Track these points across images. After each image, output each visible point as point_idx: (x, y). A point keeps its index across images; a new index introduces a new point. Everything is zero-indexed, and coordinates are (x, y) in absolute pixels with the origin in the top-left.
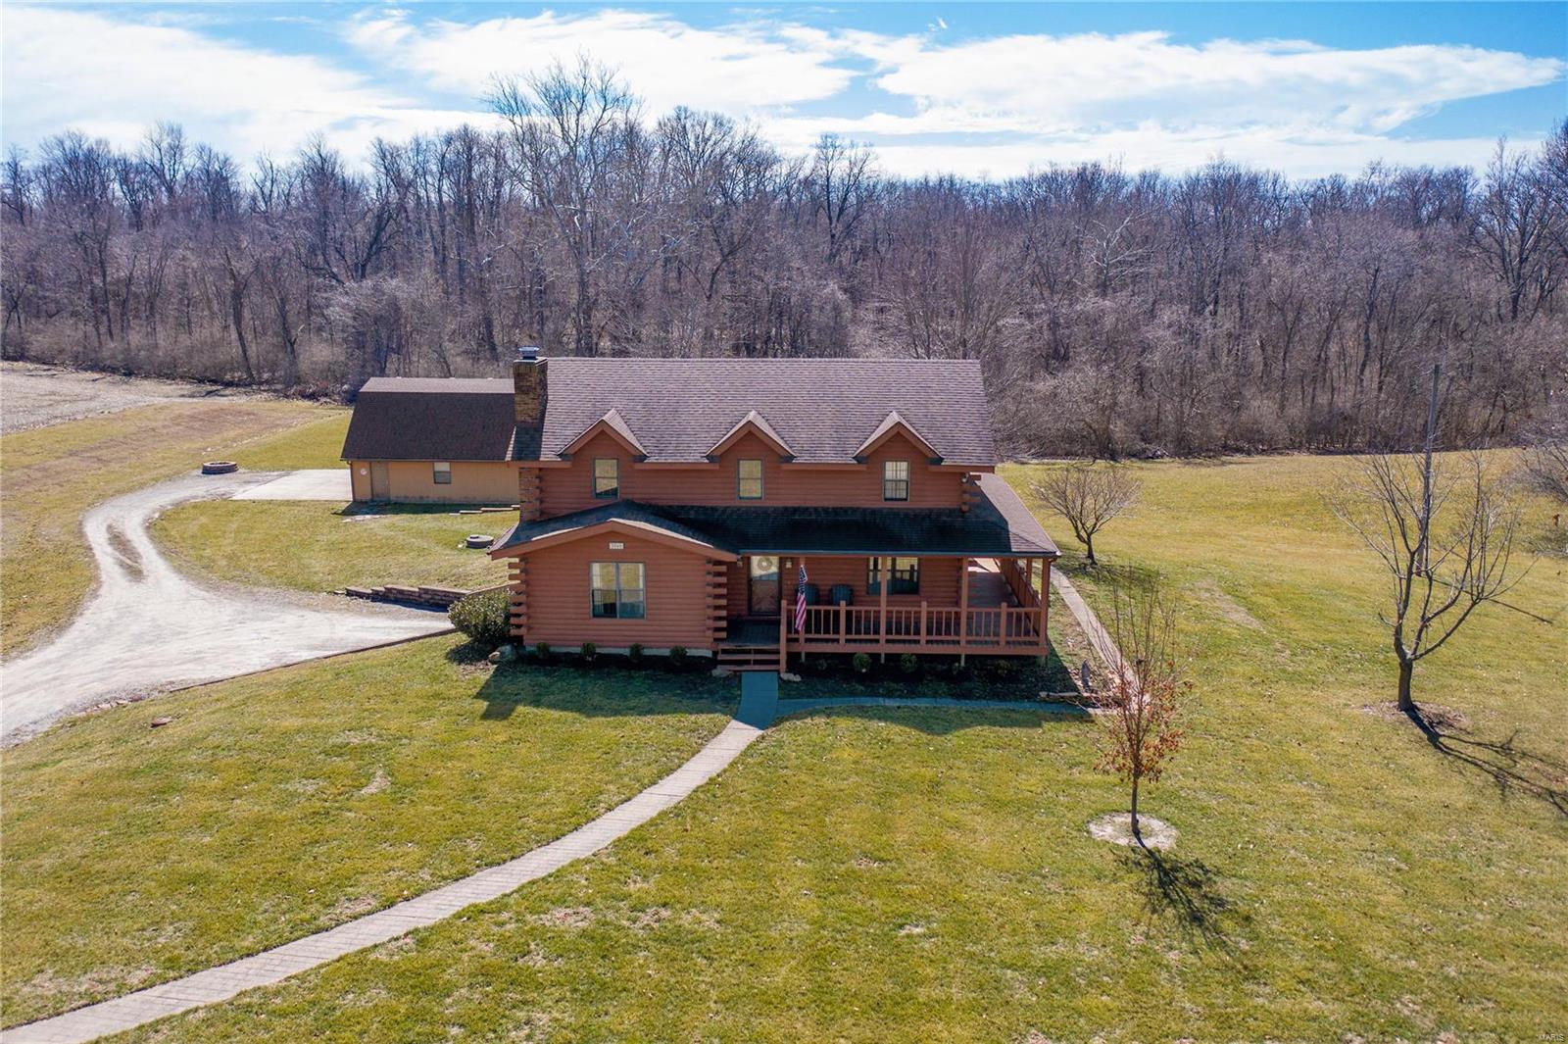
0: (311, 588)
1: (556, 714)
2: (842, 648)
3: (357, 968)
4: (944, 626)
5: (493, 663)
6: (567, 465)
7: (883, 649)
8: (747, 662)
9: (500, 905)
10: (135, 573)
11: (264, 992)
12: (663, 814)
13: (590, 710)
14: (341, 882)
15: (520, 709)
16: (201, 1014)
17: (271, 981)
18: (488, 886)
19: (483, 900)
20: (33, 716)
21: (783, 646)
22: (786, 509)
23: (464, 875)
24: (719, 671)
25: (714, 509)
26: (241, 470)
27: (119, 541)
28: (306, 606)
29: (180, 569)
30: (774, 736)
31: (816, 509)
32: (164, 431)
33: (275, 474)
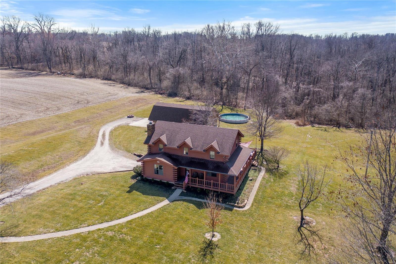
0: (129, 151)
1: (139, 193)
2: (197, 186)
3: (78, 235)
4: (216, 185)
5: (137, 180)
6: (153, 145)
7: (204, 188)
8: (179, 187)
9: (103, 229)
10: (102, 144)
11: (65, 237)
12: (139, 217)
13: (144, 193)
14: (86, 220)
15: (134, 191)
16: (56, 238)
17: (66, 235)
18: (105, 225)
20: (70, 176)
22: (192, 158)
23: (102, 223)
24: (173, 188)
25: (179, 156)
26: (135, 117)
27: (104, 135)
28: (125, 156)
29: (109, 144)
30: (172, 204)
31: (197, 158)
32: (126, 104)
33: (140, 118)
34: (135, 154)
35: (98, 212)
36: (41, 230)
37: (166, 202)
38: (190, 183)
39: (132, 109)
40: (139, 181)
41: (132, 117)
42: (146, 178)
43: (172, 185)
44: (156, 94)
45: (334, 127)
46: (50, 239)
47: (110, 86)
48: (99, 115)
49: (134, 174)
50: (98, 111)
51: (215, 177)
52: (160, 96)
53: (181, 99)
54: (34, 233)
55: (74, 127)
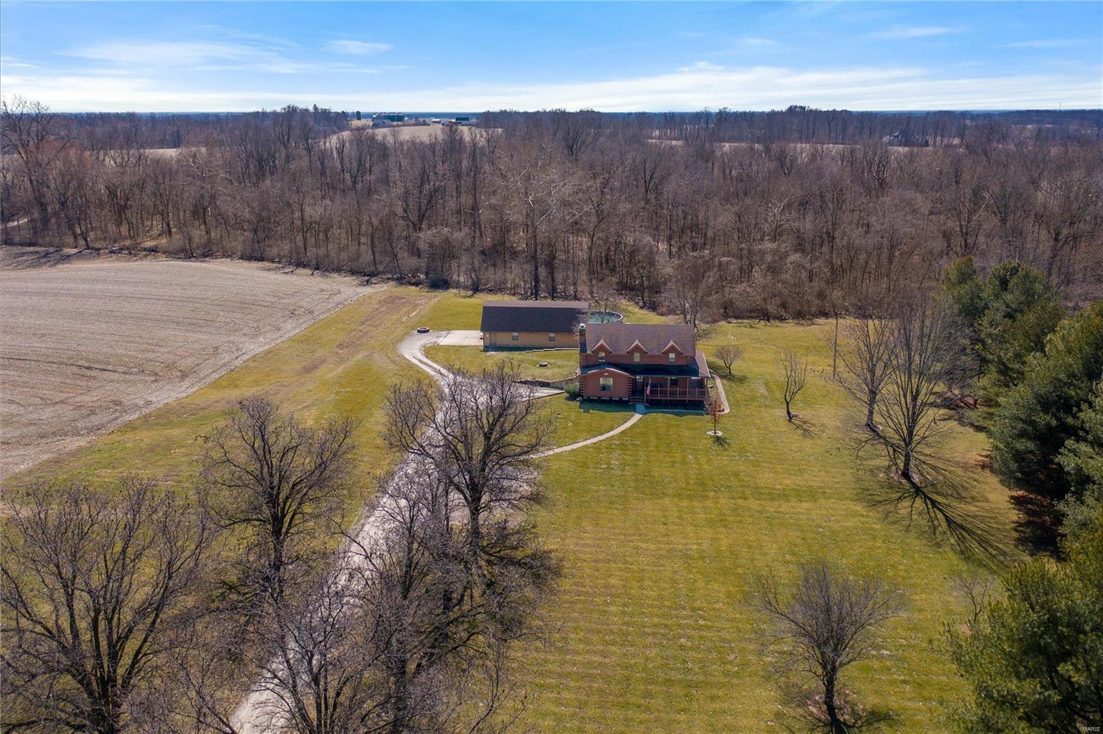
1: (599, 412)
2: (659, 398)
3: (585, 447)
4: (684, 393)
5: (578, 401)
6: (593, 354)
7: (668, 398)
8: (637, 401)
9: (602, 441)
10: (442, 374)
12: (627, 429)
13: (606, 412)
14: (576, 437)
15: (590, 411)
18: (601, 438)
21: (645, 397)
22: (645, 364)
24: (631, 403)
25: (628, 365)
26: (431, 331)
30: (646, 416)
31: (654, 364)
33: (444, 332)
35: (578, 430)
37: (637, 417)
40: (582, 402)
42: (589, 398)
43: (629, 401)
44: (401, 284)
45: (760, 320)
49: (567, 396)
50: (351, 327)
55: (351, 355)
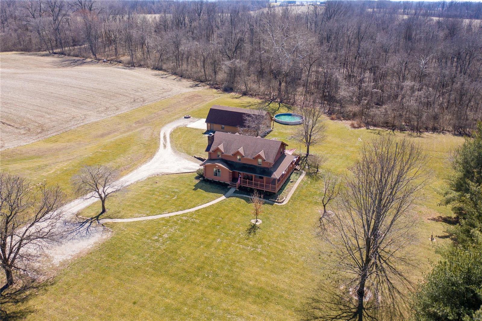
0: (190, 154)
1: (202, 191)
2: (247, 186)
3: (163, 219)
4: (262, 186)
7: (253, 187)
9: (179, 215)
12: (204, 208)
14: (166, 209)
16: (148, 220)
17: (155, 218)
18: (180, 213)
19: (178, 214)
21: (238, 185)
22: (243, 163)
23: (178, 211)
24: (228, 187)
25: (233, 162)
26: (191, 117)
27: (165, 137)
28: (187, 159)
29: (172, 146)
30: (227, 199)
31: (248, 164)
32: (181, 102)
33: (197, 119)
34: (195, 157)
35: (173, 203)
36: (137, 215)
37: (223, 198)
38: (242, 183)
39: (188, 108)
40: (201, 181)
41: (189, 117)
42: (207, 179)
43: (228, 185)
44: (211, 88)
45: (389, 129)
46: (144, 220)
47: (162, 78)
48: (156, 115)
49: (197, 175)
50: (155, 111)
51: (262, 180)
52: (215, 90)
53: (237, 95)
54: (132, 217)
55: (136, 128)
